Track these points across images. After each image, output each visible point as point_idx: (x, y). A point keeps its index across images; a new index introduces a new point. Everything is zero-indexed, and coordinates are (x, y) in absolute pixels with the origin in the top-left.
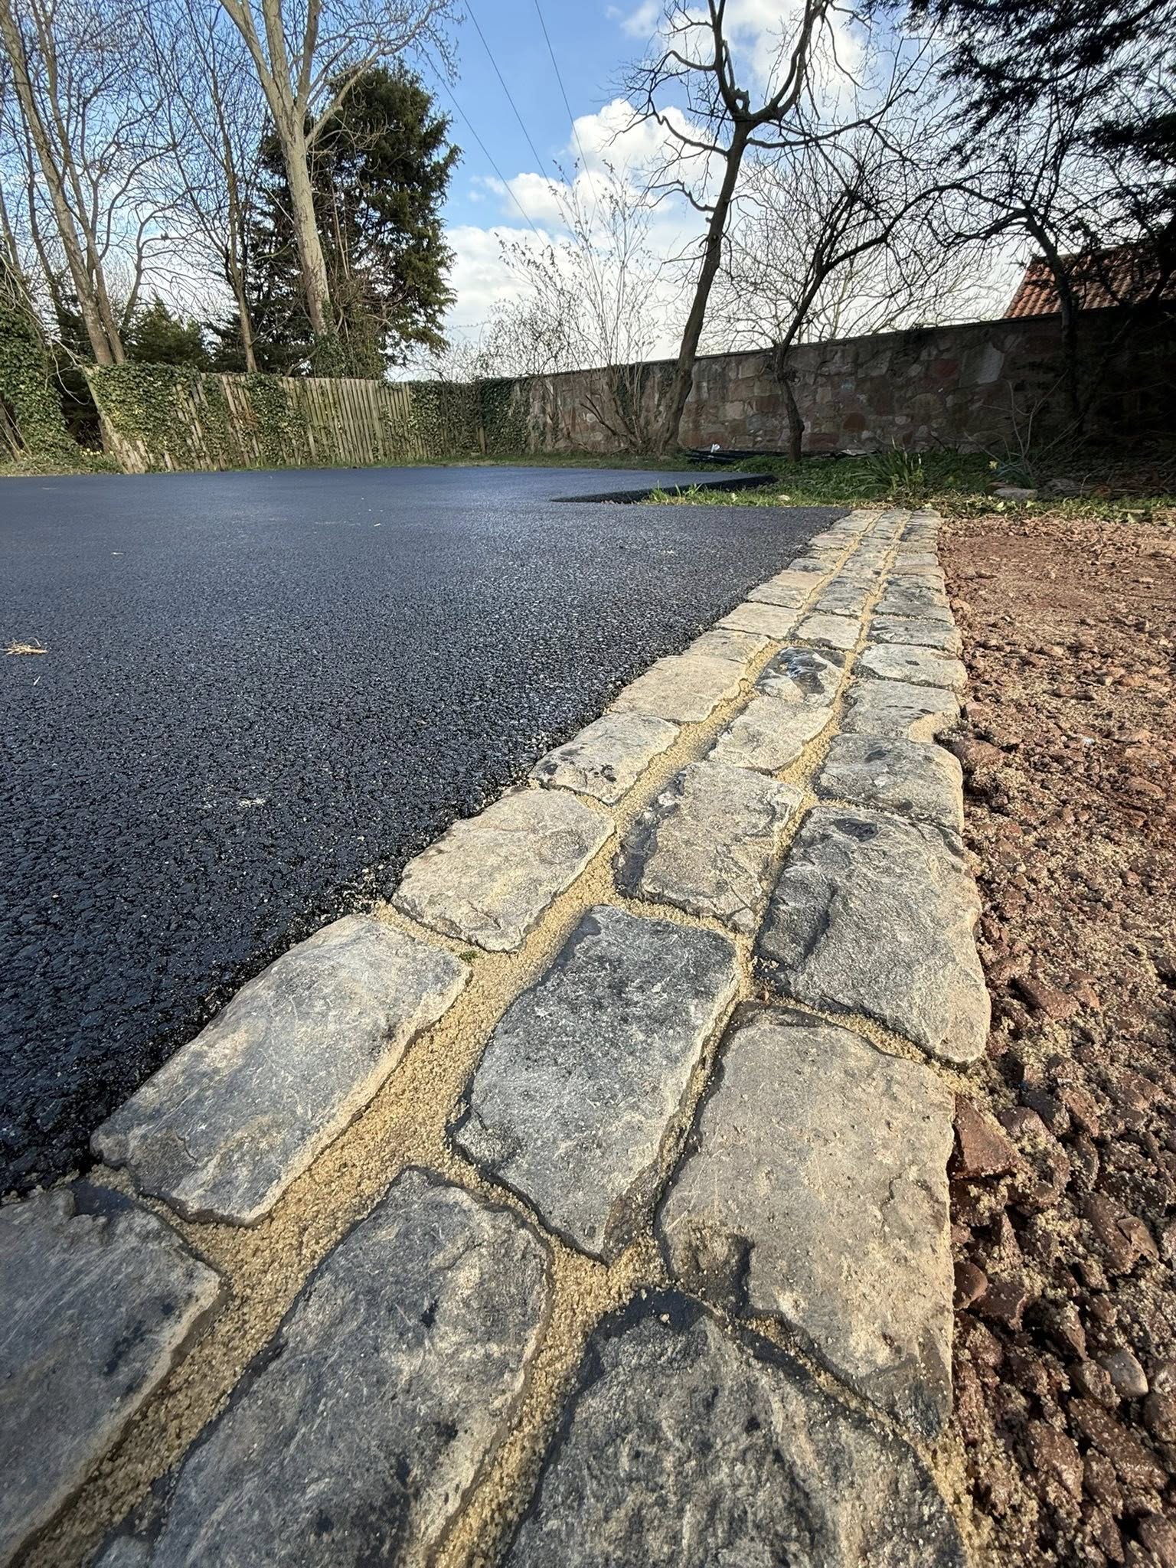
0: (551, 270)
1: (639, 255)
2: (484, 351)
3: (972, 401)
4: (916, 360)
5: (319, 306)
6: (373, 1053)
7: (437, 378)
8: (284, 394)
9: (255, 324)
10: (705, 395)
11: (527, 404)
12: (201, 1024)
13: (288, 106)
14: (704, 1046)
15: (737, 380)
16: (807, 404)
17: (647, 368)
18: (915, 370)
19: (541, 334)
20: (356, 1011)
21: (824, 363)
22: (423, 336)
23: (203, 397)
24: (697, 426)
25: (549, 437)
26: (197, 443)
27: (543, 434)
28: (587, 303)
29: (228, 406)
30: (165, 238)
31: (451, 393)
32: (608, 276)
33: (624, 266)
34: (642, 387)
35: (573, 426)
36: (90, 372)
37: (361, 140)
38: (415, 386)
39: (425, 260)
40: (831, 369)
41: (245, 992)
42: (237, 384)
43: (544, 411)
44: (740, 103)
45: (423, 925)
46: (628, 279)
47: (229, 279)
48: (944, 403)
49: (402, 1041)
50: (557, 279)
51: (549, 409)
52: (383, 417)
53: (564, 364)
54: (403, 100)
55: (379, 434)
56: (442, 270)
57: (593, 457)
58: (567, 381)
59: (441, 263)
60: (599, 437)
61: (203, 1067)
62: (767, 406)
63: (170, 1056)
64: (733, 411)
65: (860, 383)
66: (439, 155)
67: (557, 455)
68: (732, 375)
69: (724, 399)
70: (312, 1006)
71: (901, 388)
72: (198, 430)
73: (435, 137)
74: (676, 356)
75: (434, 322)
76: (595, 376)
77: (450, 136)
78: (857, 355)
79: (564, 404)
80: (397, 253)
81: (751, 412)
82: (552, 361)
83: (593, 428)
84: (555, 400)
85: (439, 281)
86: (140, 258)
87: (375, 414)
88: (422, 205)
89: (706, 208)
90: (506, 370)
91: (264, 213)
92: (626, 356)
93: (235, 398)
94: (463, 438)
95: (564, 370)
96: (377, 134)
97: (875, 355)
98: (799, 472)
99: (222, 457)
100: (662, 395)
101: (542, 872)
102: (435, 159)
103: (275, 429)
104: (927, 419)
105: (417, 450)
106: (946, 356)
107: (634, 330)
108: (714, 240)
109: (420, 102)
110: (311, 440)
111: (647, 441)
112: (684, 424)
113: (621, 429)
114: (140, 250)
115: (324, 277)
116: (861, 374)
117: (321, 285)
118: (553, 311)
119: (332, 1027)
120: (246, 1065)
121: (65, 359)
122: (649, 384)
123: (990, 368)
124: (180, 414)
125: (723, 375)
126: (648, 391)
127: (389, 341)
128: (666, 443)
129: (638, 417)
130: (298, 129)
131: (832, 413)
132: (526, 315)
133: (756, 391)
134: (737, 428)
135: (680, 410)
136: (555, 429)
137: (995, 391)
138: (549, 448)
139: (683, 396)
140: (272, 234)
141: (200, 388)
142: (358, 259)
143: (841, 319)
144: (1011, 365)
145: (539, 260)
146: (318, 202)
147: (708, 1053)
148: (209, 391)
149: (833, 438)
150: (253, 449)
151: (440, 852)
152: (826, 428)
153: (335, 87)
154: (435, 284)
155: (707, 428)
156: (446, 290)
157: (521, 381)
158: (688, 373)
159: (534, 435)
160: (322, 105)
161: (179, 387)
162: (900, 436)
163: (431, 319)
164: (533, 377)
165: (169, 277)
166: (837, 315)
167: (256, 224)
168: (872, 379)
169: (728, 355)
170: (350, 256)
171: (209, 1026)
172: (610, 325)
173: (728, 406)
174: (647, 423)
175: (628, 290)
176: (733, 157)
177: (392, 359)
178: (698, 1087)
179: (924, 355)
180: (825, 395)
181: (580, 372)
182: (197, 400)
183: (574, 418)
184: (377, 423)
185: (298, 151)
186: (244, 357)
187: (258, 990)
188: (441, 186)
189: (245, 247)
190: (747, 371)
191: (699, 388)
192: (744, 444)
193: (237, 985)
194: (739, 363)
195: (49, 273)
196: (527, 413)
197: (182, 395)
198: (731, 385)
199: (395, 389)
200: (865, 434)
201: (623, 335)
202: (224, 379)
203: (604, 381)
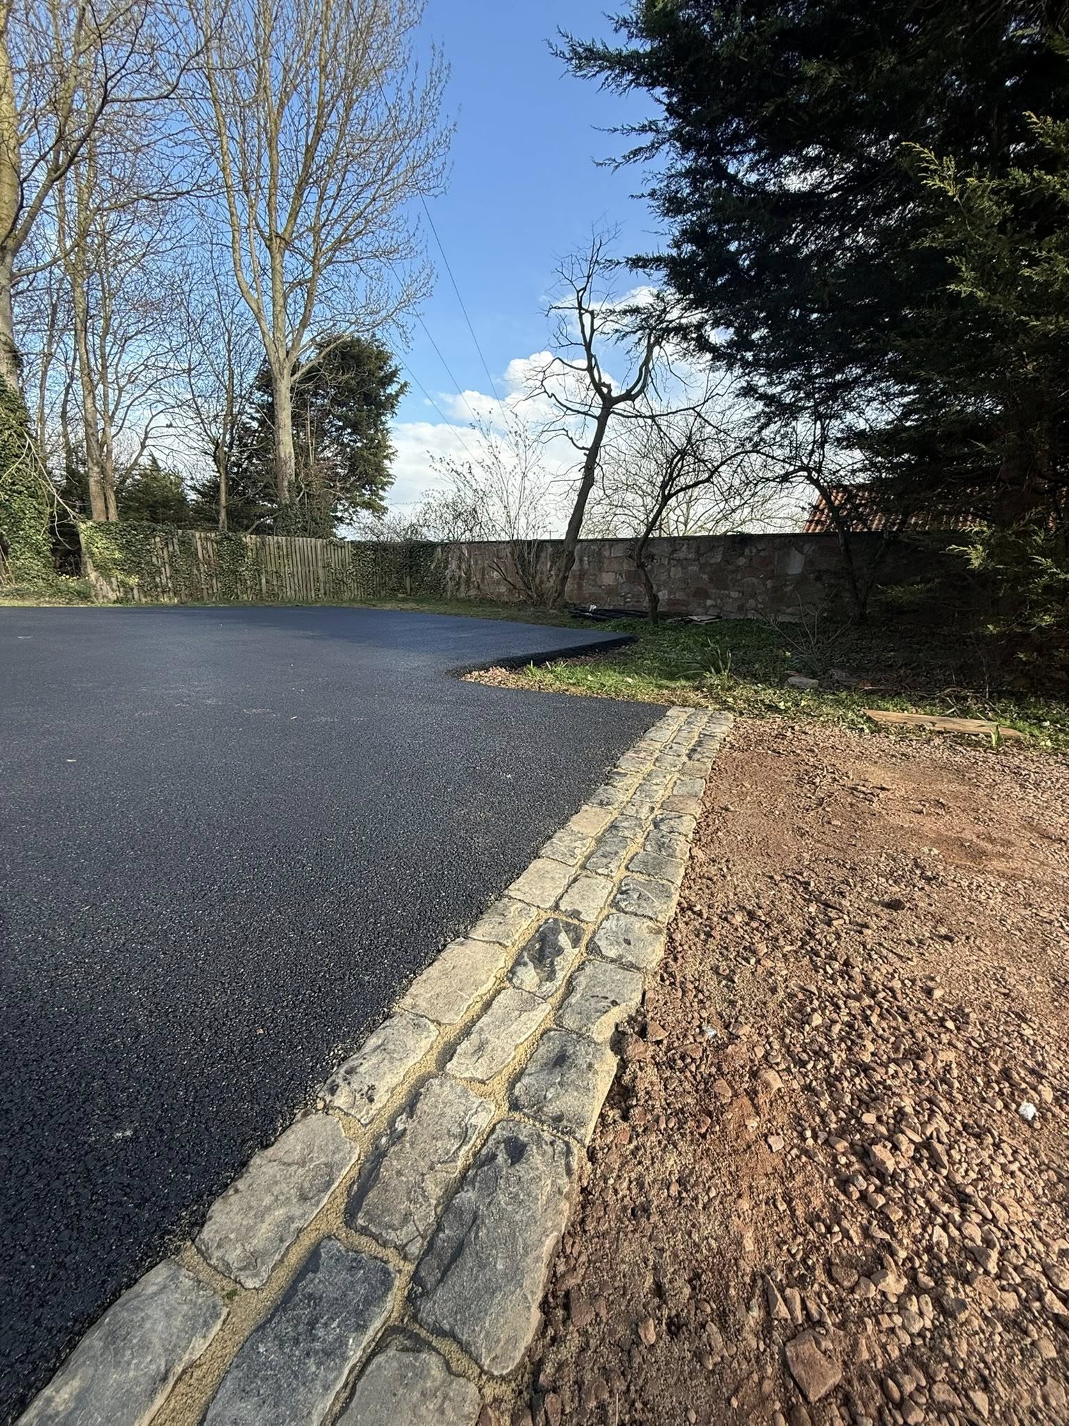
0: (469, 476)
1: (535, 469)
2: (415, 521)
3: (786, 585)
4: (742, 554)
5: (286, 483)
6: (154, 1392)
7: (375, 539)
8: (245, 547)
9: (231, 490)
10: (586, 566)
11: (447, 562)
12: (54, 1371)
13: (282, 358)
14: (350, 1372)
15: (610, 558)
16: (664, 577)
17: (542, 544)
18: (742, 561)
19: (461, 514)
20: (149, 1358)
21: (675, 551)
22: (368, 505)
23: (176, 547)
24: (580, 587)
25: (463, 587)
26: (164, 581)
27: (458, 583)
28: (496, 499)
29: (197, 555)
30: (170, 426)
31: (385, 550)
32: (512, 481)
33: (524, 475)
34: (538, 557)
35: (483, 579)
36: (83, 526)
37: (334, 379)
38: (356, 545)
39: (375, 455)
40: (680, 555)
41: (85, 1342)
42: (207, 538)
43: (460, 568)
44: (605, 390)
45: (209, 1265)
46: (527, 484)
47: (216, 460)
48: (765, 585)
49: (171, 1381)
50: (473, 483)
51: (463, 566)
52: (327, 566)
53: (477, 534)
54: (369, 357)
55: (322, 579)
56: (386, 462)
57: (496, 606)
58: (479, 549)
59: (386, 457)
60: (503, 589)
61: (50, 1411)
62: (632, 578)
63: (32, 1400)
64: (608, 579)
65: (702, 567)
66: (392, 389)
67: (468, 601)
68: (606, 553)
69: (601, 570)
70: (123, 1356)
71: (733, 572)
72: (168, 571)
73: (389, 379)
74: (563, 537)
75: (377, 495)
76: (501, 546)
77: (402, 377)
78: (699, 548)
79: (476, 562)
80: (353, 449)
81: (621, 581)
82: (467, 533)
83: (498, 583)
84: (469, 561)
85: (384, 469)
86: (146, 438)
87: (320, 564)
88: (376, 421)
89: (583, 448)
90: (432, 536)
91: (253, 418)
92: (524, 534)
93: (203, 548)
94: (393, 582)
95: (477, 539)
96: (346, 376)
97: (712, 549)
98: (655, 633)
99: (184, 592)
100: (553, 563)
101: (297, 1211)
102: (388, 391)
103: (234, 572)
104: (754, 595)
105: (353, 591)
106: (762, 554)
107: (532, 516)
108: (589, 468)
109: (382, 358)
110: (264, 581)
111: (541, 596)
112: (569, 586)
113: (520, 585)
114: (146, 433)
115: (293, 464)
116: (702, 561)
117: (290, 468)
118: (468, 501)
119: (132, 1374)
120: (75, 1409)
121: (63, 515)
122: (543, 555)
123: (796, 564)
124: (154, 559)
125: (599, 553)
126: (542, 559)
127: (340, 507)
128: (555, 600)
129: (534, 579)
130: (286, 372)
131: (683, 586)
132: (449, 500)
133: (625, 566)
134: (611, 591)
135: (565, 578)
136: (468, 581)
137: (801, 581)
138: (463, 595)
139: (568, 568)
140: (256, 431)
141: (175, 541)
142: (322, 451)
143: (692, 512)
144: (809, 563)
145: (460, 469)
146: (295, 416)
147: (352, 1379)
148: (182, 543)
149: (685, 604)
150: (212, 587)
151: (237, 1191)
152: (679, 596)
153: (320, 346)
154: (380, 470)
155: (588, 589)
156: (389, 476)
157: (443, 545)
158: (572, 553)
159: (451, 584)
160: (309, 357)
161: (158, 539)
162: (736, 605)
163: (374, 493)
164: (451, 543)
165: (167, 451)
166: (688, 509)
167: (244, 424)
168: (711, 565)
169: (603, 540)
170: (316, 449)
171: (59, 1373)
172: (513, 514)
173: (604, 575)
174: (541, 582)
175: (527, 492)
176: (602, 421)
177: (340, 520)
178: (337, 1408)
179: (747, 551)
180: (676, 573)
181: (488, 542)
182: (171, 549)
183: (483, 575)
184: (321, 571)
185: (284, 385)
186: (218, 513)
187: (93, 1340)
188: (393, 407)
189: (232, 438)
190: (618, 552)
191: (581, 561)
192: (618, 603)
193: (81, 1334)
194: (611, 547)
195: (67, 443)
196: (446, 568)
197: (159, 545)
198: (606, 561)
199: (340, 545)
200: (709, 602)
201: (523, 520)
202: (197, 535)
203: (508, 550)
